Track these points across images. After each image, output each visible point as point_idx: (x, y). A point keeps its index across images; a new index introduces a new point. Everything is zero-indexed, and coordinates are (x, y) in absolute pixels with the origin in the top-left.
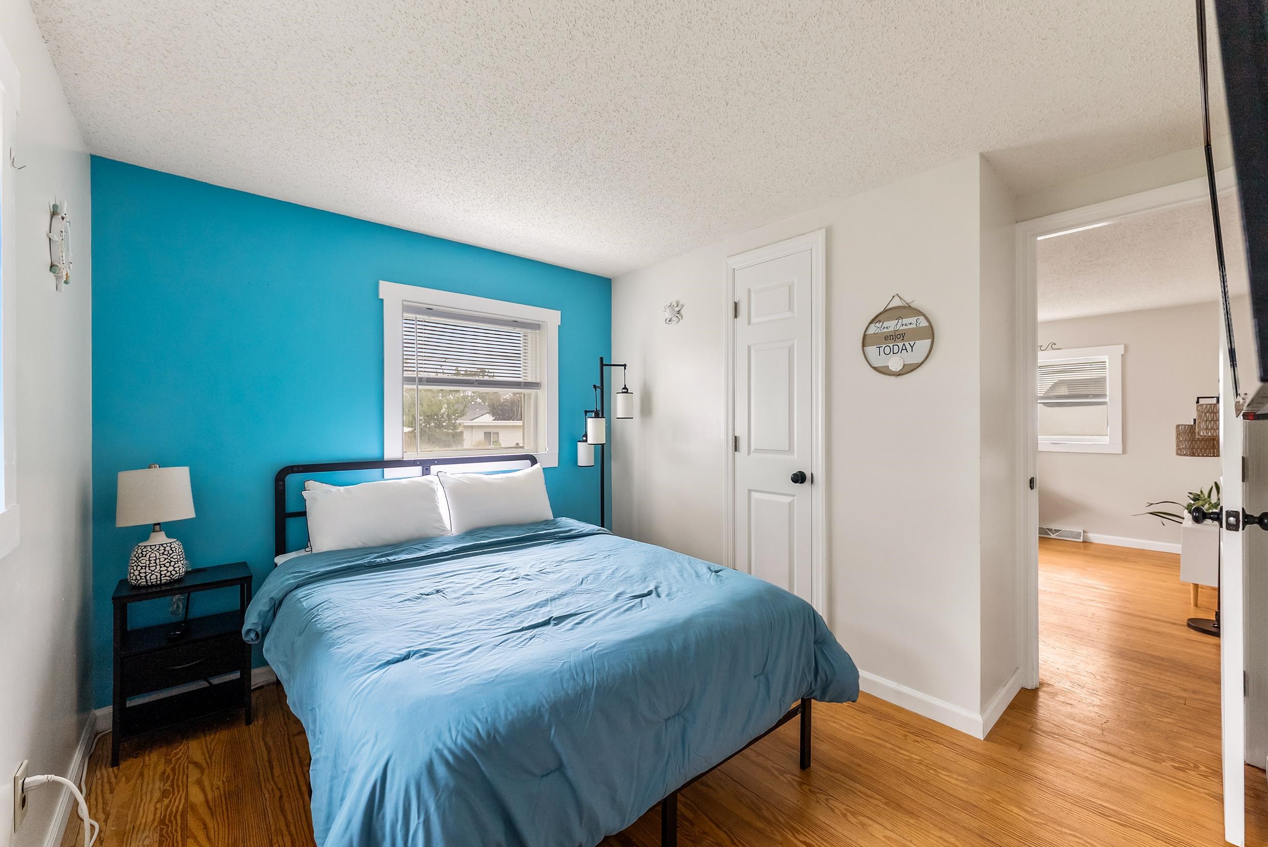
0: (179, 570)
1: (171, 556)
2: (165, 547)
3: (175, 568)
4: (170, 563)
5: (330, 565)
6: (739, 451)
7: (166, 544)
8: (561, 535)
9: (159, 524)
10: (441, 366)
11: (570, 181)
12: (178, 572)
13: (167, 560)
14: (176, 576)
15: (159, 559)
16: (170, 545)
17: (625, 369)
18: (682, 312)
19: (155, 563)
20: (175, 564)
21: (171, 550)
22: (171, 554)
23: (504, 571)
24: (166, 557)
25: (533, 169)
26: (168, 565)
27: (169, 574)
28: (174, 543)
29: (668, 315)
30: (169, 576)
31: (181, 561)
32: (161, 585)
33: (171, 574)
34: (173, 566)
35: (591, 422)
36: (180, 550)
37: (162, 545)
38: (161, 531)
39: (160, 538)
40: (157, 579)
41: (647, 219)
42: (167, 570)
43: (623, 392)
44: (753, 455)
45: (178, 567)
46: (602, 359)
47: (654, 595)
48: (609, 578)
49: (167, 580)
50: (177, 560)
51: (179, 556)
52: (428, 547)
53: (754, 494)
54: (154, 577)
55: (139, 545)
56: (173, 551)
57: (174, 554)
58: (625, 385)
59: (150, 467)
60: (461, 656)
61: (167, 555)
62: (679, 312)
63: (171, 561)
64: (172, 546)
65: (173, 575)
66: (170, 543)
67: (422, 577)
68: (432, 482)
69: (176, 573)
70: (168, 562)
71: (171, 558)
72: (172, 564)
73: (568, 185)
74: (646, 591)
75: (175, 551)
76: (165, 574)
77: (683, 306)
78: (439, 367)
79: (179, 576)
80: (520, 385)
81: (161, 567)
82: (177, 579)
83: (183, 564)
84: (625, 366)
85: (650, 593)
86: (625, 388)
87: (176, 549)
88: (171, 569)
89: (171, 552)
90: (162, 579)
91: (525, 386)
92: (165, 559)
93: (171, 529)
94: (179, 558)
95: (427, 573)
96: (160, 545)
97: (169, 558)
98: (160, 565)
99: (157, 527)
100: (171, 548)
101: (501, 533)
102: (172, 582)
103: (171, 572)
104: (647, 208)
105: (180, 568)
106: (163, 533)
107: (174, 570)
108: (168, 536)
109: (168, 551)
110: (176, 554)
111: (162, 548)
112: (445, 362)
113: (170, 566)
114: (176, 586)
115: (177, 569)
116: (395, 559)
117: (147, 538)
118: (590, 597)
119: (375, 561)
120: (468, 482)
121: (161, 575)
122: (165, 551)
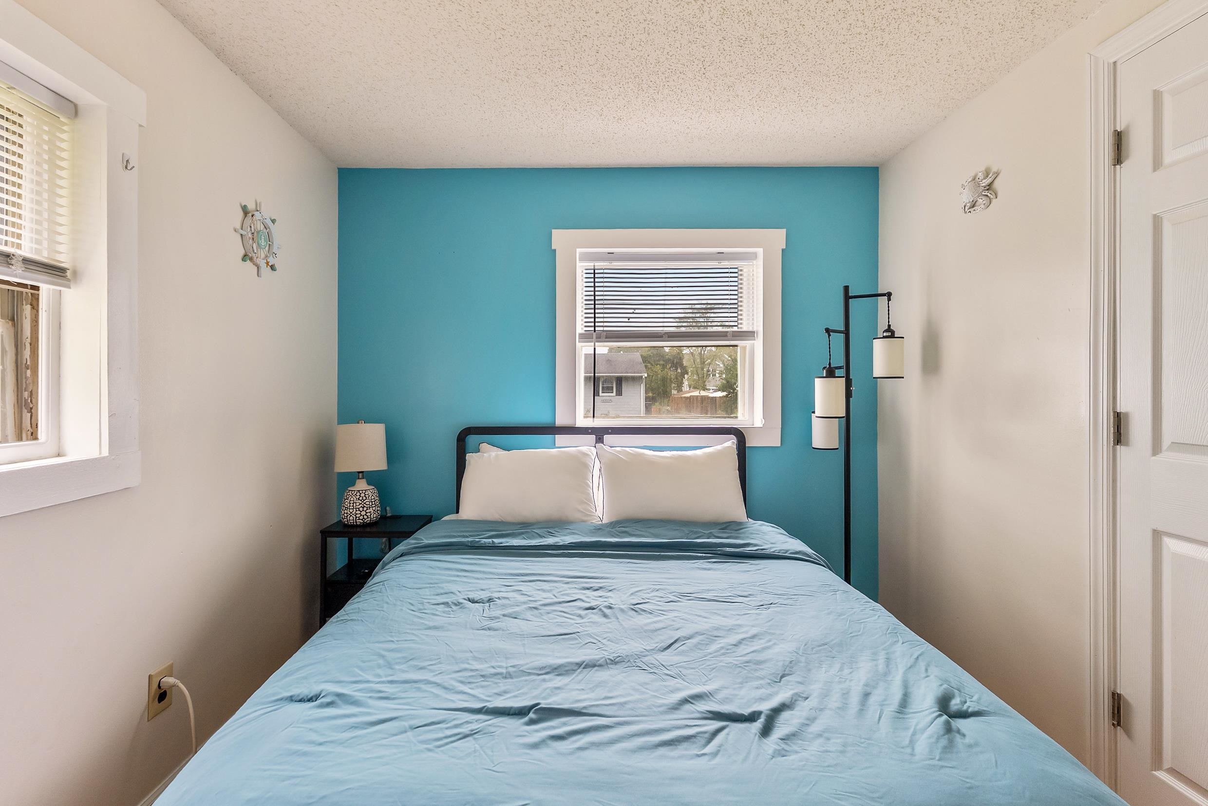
0: (370, 516)
1: (364, 502)
2: (360, 494)
3: (366, 513)
4: (363, 508)
5: (445, 537)
6: (1127, 444)
7: (362, 491)
8: (728, 549)
9: (362, 472)
10: (629, 318)
11: (712, 14)
12: (369, 517)
13: (361, 505)
14: (368, 520)
15: (356, 503)
16: (365, 491)
17: (889, 300)
18: (997, 185)
19: (353, 506)
20: (367, 509)
21: (365, 496)
22: (364, 500)
23: (597, 590)
24: (361, 502)
25: (649, 17)
26: (361, 509)
27: (361, 518)
28: (369, 491)
29: (966, 197)
30: (362, 520)
31: (372, 507)
32: (357, 526)
33: (364, 518)
34: (365, 511)
35: (819, 384)
36: (373, 498)
37: (359, 491)
38: (363, 478)
39: (362, 485)
40: (353, 520)
41: (883, 30)
42: (360, 514)
43: (884, 337)
44: (1165, 456)
45: (370, 512)
46: (846, 289)
47: (758, 725)
48: (723, 651)
49: (361, 523)
50: (369, 506)
51: (371, 503)
52: (551, 534)
53: (1171, 545)
54: (351, 518)
55: (349, 489)
56: (366, 497)
57: (366, 500)
58: (889, 326)
59: (358, 423)
60: (352, 727)
61: (361, 500)
62: (989, 187)
63: (364, 507)
64: (366, 493)
65: (365, 519)
66: (366, 490)
67: (498, 574)
68: (587, 455)
69: (368, 518)
70: (361, 507)
71: (364, 503)
72: (365, 509)
73: (714, 20)
74: (746, 712)
75: (368, 498)
76: (359, 517)
77: (997, 174)
78: (626, 320)
79: (371, 520)
80: (726, 336)
81: (356, 511)
82: (369, 523)
83: (374, 511)
84: (889, 295)
85: (752, 718)
86: (889, 329)
87: (369, 496)
88: (363, 513)
89: (364, 498)
90: (357, 521)
91: (733, 336)
92: (360, 504)
93: (371, 477)
94: (371, 504)
95: (516, 569)
96: (358, 491)
97: (363, 503)
98: (356, 508)
99: (361, 474)
100: (365, 495)
101: (652, 530)
102: (364, 525)
103: (363, 516)
104: (873, 8)
105: (372, 514)
106: (364, 480)
107: (366, 515)
108: (369, 484)
109: (363, 497)
110: (368, 500)
111: (358, 494)
112: (633, 313)
113: (363, 510)
114: (368, 530)
115: (368, 514)
116: (501, 543)
117: (354, 484)
118: (644, 684)
119: (480, 541)
120: (626, 459)
121: (356, 517)
122: (360, 497)
